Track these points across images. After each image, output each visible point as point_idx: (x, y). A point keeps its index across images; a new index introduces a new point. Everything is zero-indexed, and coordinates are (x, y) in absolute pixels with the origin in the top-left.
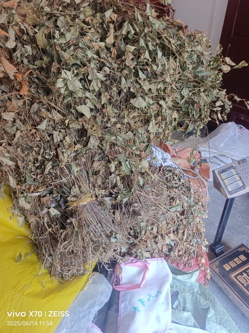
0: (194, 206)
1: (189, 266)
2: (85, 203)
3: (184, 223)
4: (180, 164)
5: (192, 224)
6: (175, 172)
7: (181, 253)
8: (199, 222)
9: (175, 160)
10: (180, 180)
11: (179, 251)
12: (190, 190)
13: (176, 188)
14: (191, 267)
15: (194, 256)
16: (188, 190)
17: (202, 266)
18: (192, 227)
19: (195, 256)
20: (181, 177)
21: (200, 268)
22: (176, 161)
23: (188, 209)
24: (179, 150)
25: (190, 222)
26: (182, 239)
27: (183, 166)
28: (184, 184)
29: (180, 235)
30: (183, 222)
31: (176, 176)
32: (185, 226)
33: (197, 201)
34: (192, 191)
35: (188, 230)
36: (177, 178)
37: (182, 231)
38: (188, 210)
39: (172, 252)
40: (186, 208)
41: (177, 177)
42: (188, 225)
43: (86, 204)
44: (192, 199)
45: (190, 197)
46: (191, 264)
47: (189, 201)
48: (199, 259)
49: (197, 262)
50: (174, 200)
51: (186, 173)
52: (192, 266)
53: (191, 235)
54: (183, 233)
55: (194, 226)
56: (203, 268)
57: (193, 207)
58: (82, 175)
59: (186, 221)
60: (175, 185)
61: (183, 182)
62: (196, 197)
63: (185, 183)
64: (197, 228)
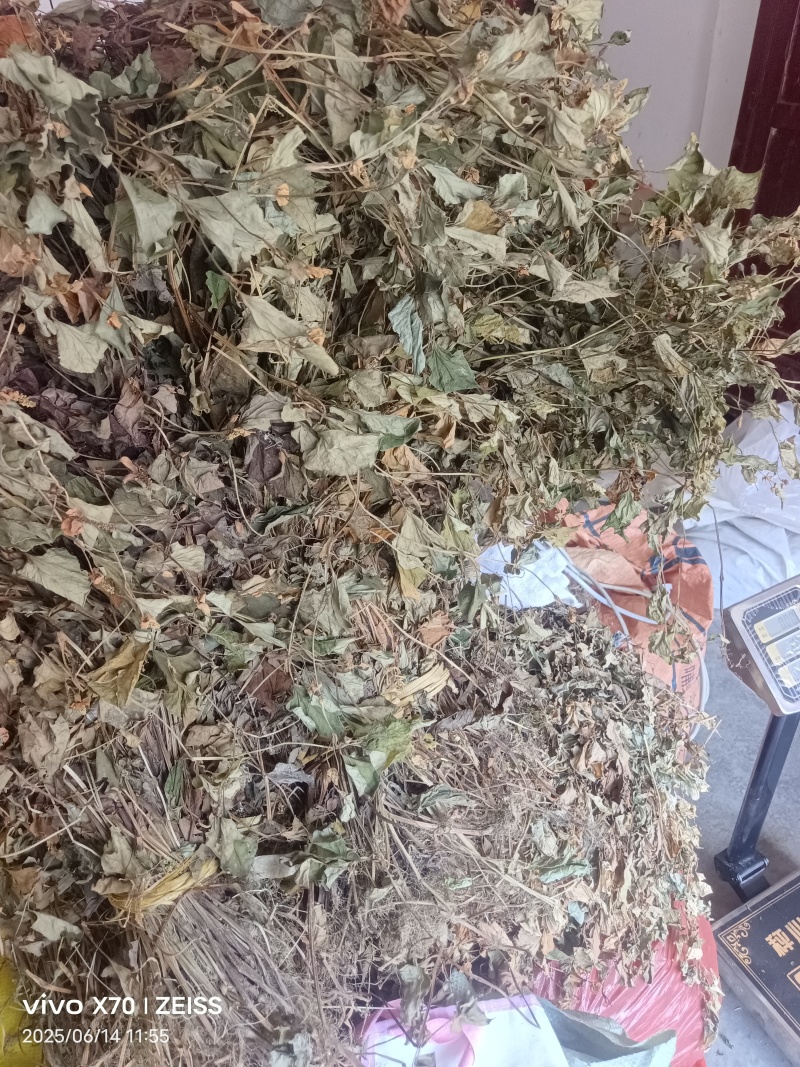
0: (658, 757)
1: (643, 979)
2: (167, 901)
3: (623, 831)
4: (601, 572)
5: (651, 829)
6: (585, 627)
7: (610, 944)
8: (677, 806)
9: (583, 558)
10: (600, 655)
11: (603, 937)
12: (640, 696)
13: (588, 693)
14: (650, 982)
15: (660, 935)
16: (632, 696)
17: (691, 971)
18: (651, 840)
19: (664, 937)
20: (607, 645)
21: (683, 978)
22: (588, 563)
23: (637, 771)
24: (598, 515)
25: (643, 822)
26: (615, 895)
27: (613, 579)
28: (619, 669)
29: (607, 881)
30: (616, 829)
31: (588, 641)
32: (624, 839)
33: (666, 733)
34: (649, 697)
35: (636, 855)
36: (591, 651)
37: (615, 864)
38: (636, 775)
39: (578, 950)
40: (628, 773)
41: (592, 645)
42: (637, 837)
43: (171, 903)
44: (649, 730)
45: (642, 725)
46: (650, 972)
47: (638, 739)
48: (680, 945)
49: (673, 956)
50: (581, 746)
51: (624, 607)
52: (653, 974)
53: (647, 873)
54: (620, 871)
55: (659, 834)
56: (695, 978)
57: (654, 760)
58: (143, 792)
59: (627, 823)
60: (582, 685)
61: (616, 663)
62: (662, 713)
63: (622, 664)
64: (670, 839)
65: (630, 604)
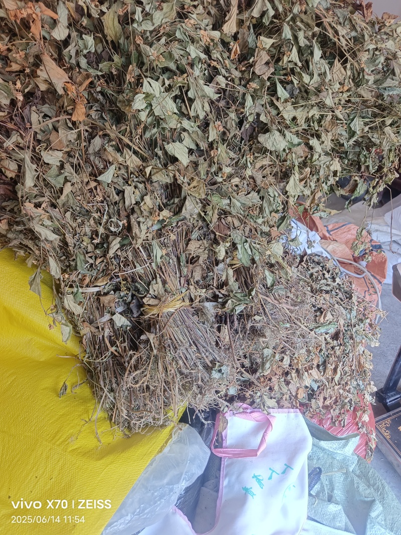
0: (357, 325)
1: (341, 424)
2: (172, 310)
3: (338, 353)
4: (334, 252)
5: (351, 355)
6: (327, 265)
7: (328, 402)
8: (364, 352)
9: (325, 244)
10: (334, 279)
11: (325, 399)
12: (351, 297)
13: (327, 292)
14: (344, 427)
15: (350, 408)
16: (347, 298)
17: (363, 426)
18: (351, 360)
19: (352, 408)
20: (337, 274)
21: (359, 429)
22: (328, 247)
23: (346, 329)
24: (333, 227)
25: (347, 352)
26: (333, 379)
27: (339, 255)
28: (342, 286)
29: (329, 373)
30: (335, 352)
31: (328, 272)
32: (338, 357)
33: (361, 316)
34: (354, 299)
35: (343, 365)
36: (329, 276)
37: (334, 366)
38: (346, 331)
39: (313, 401)
40: (342, 328)
41: (330, 273)
42: (344, 357)
43: (174, 311)
44: (354, 313)
45: (351, 310)
46: (344, 422)
47: (348, 316)
48: (358, 414)
49: (355, 419)
50: (322, 313)
51: (344, 268)
52: (346, 424)
53: (347, 374)
54: (335, 370)
55: (354, 359)
56: (364, 429)
57: (355, 326)
58: (169, 263)
59: (340, 350)
60: (324, 288)
61: (340, 283)
62: (361, 309)
63: (343, 284)
64: (359, 363)
65: (346, 267)
